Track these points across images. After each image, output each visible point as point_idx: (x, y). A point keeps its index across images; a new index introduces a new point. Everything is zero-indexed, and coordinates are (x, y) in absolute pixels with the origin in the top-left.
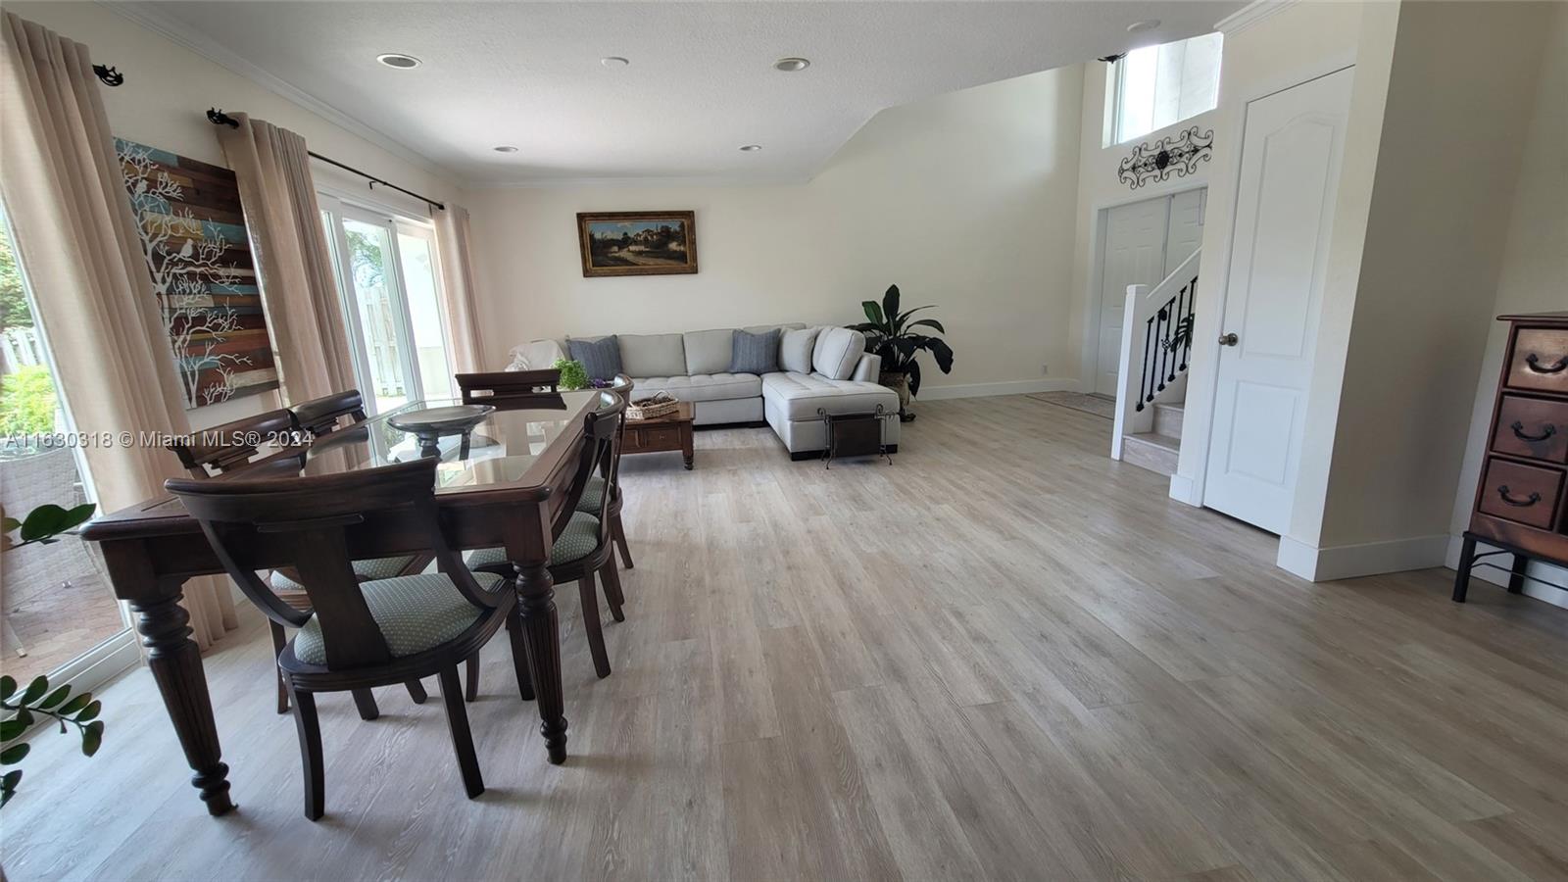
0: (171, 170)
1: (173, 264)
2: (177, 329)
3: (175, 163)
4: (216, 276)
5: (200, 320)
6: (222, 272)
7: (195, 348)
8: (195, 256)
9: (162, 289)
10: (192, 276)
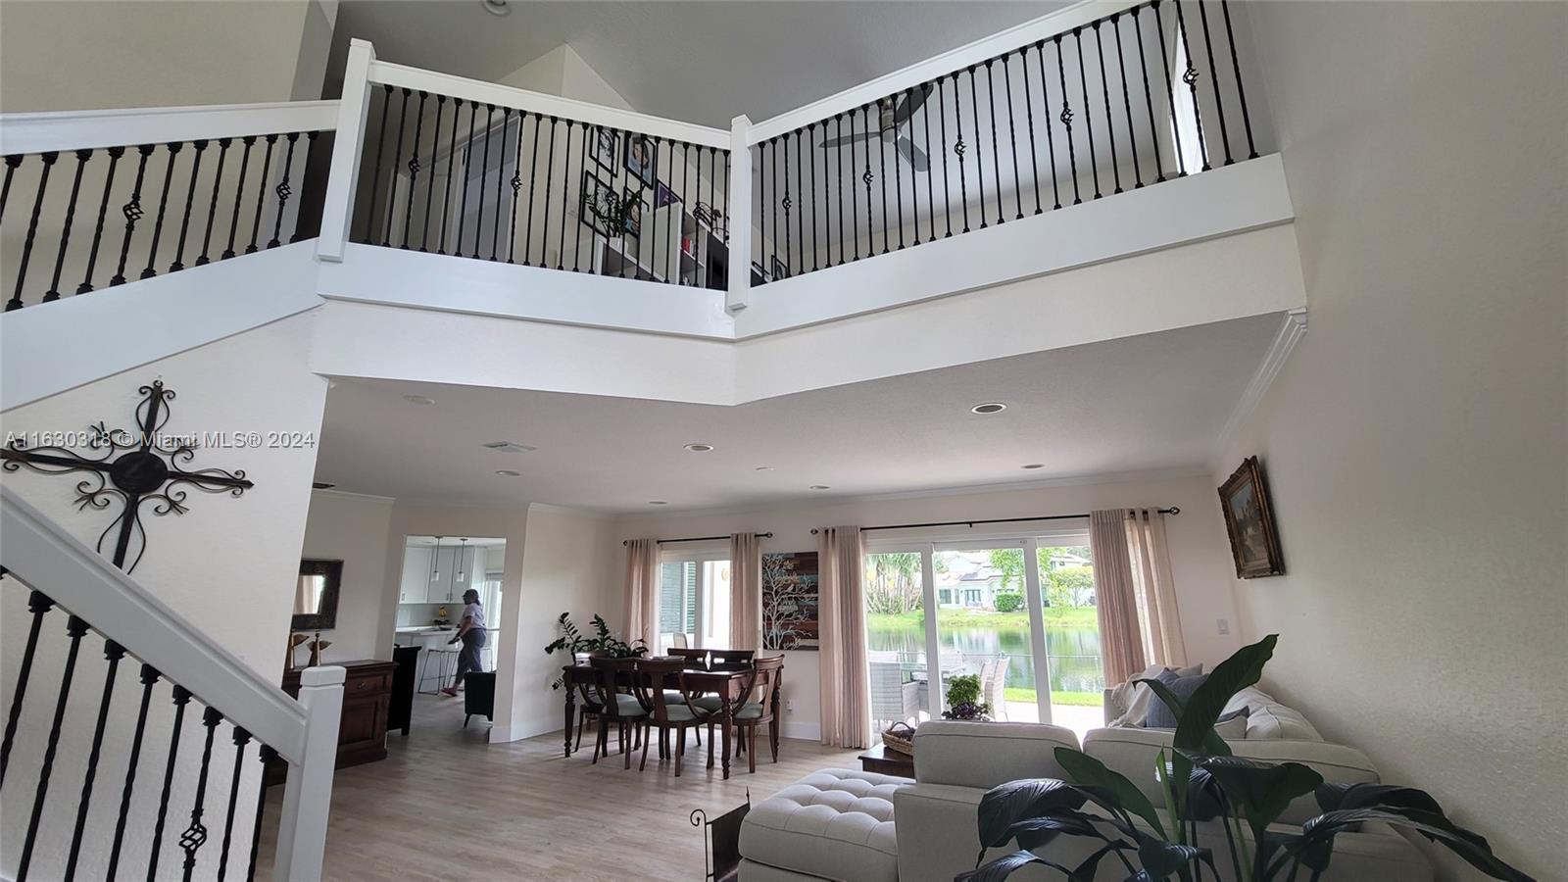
0: (790, 559)
1: (783, 594)
2: (778, 619)
3: (793, 556)
4: (802, 598)
5: (790, 615)
6: (806, 596)
7: (784, 626)
8: (794, 590)
9: (776, 603)
10: (790, 599)
